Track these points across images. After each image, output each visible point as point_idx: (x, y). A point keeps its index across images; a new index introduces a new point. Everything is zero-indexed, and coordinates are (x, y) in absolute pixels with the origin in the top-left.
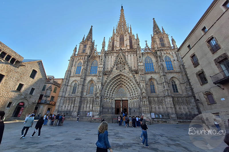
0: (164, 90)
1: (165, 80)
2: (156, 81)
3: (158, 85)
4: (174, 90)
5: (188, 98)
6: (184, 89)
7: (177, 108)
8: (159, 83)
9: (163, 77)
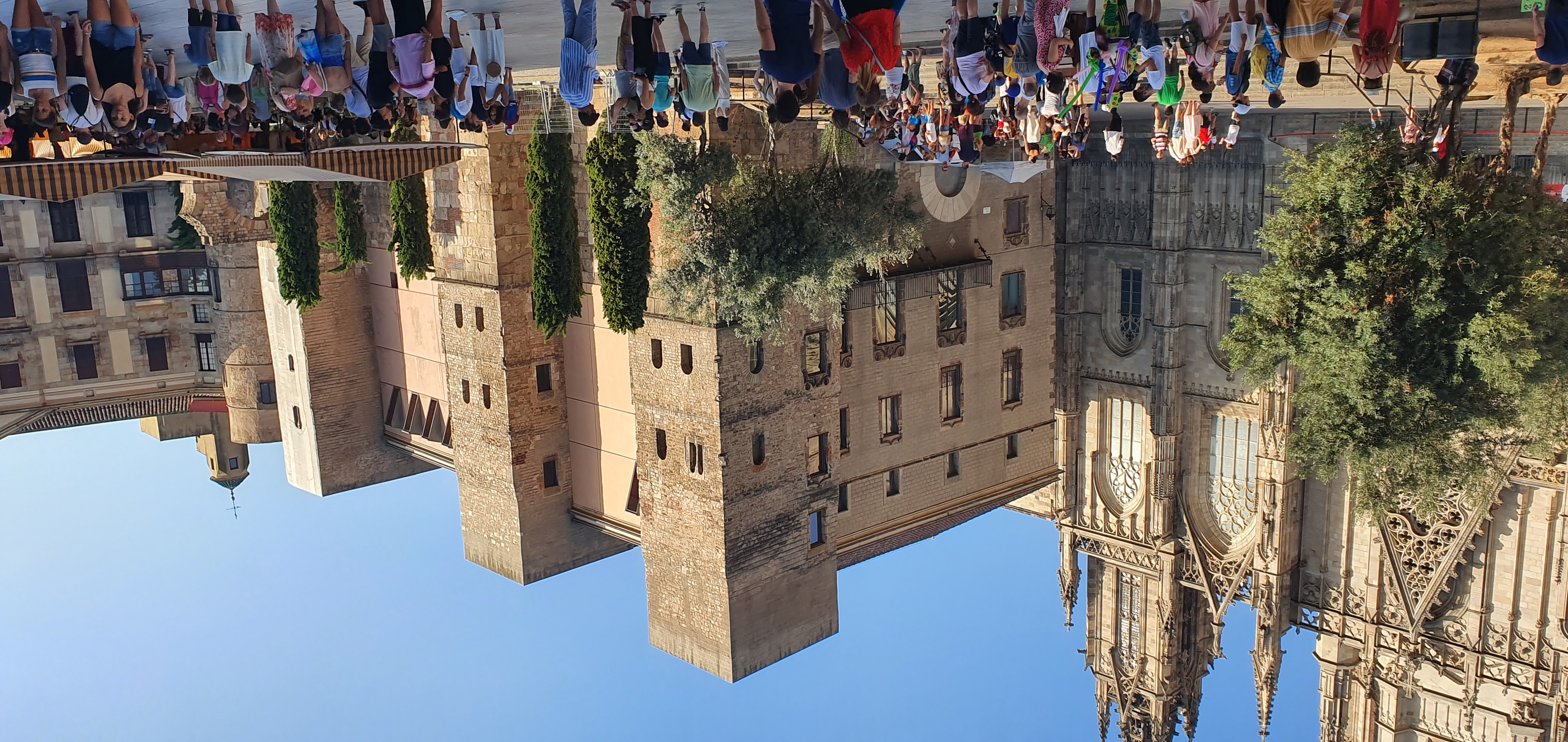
0: (1180, 288)
1: (1162, 339)
2: (1208, 347)
3: (1207, 321)
4: (1137, 287)
5: (1090, 236)
6: (1093, 284)
7: (1146, 192)
8: (1199, 330)
9: (1168, 358)
